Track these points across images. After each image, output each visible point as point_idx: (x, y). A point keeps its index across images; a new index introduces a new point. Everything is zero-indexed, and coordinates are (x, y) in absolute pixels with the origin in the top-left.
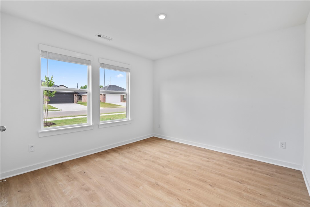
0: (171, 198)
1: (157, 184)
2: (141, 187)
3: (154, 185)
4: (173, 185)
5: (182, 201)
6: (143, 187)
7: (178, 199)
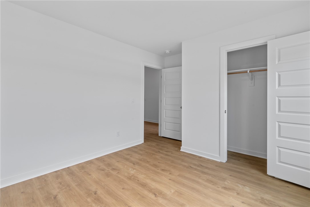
0: (144, 182)
1: (155, 195)
2: (173, 191)
3: (159, 194)
4: (138, 194)
5: (136, 180)
6: (171, 192)
7: (138, 181)
